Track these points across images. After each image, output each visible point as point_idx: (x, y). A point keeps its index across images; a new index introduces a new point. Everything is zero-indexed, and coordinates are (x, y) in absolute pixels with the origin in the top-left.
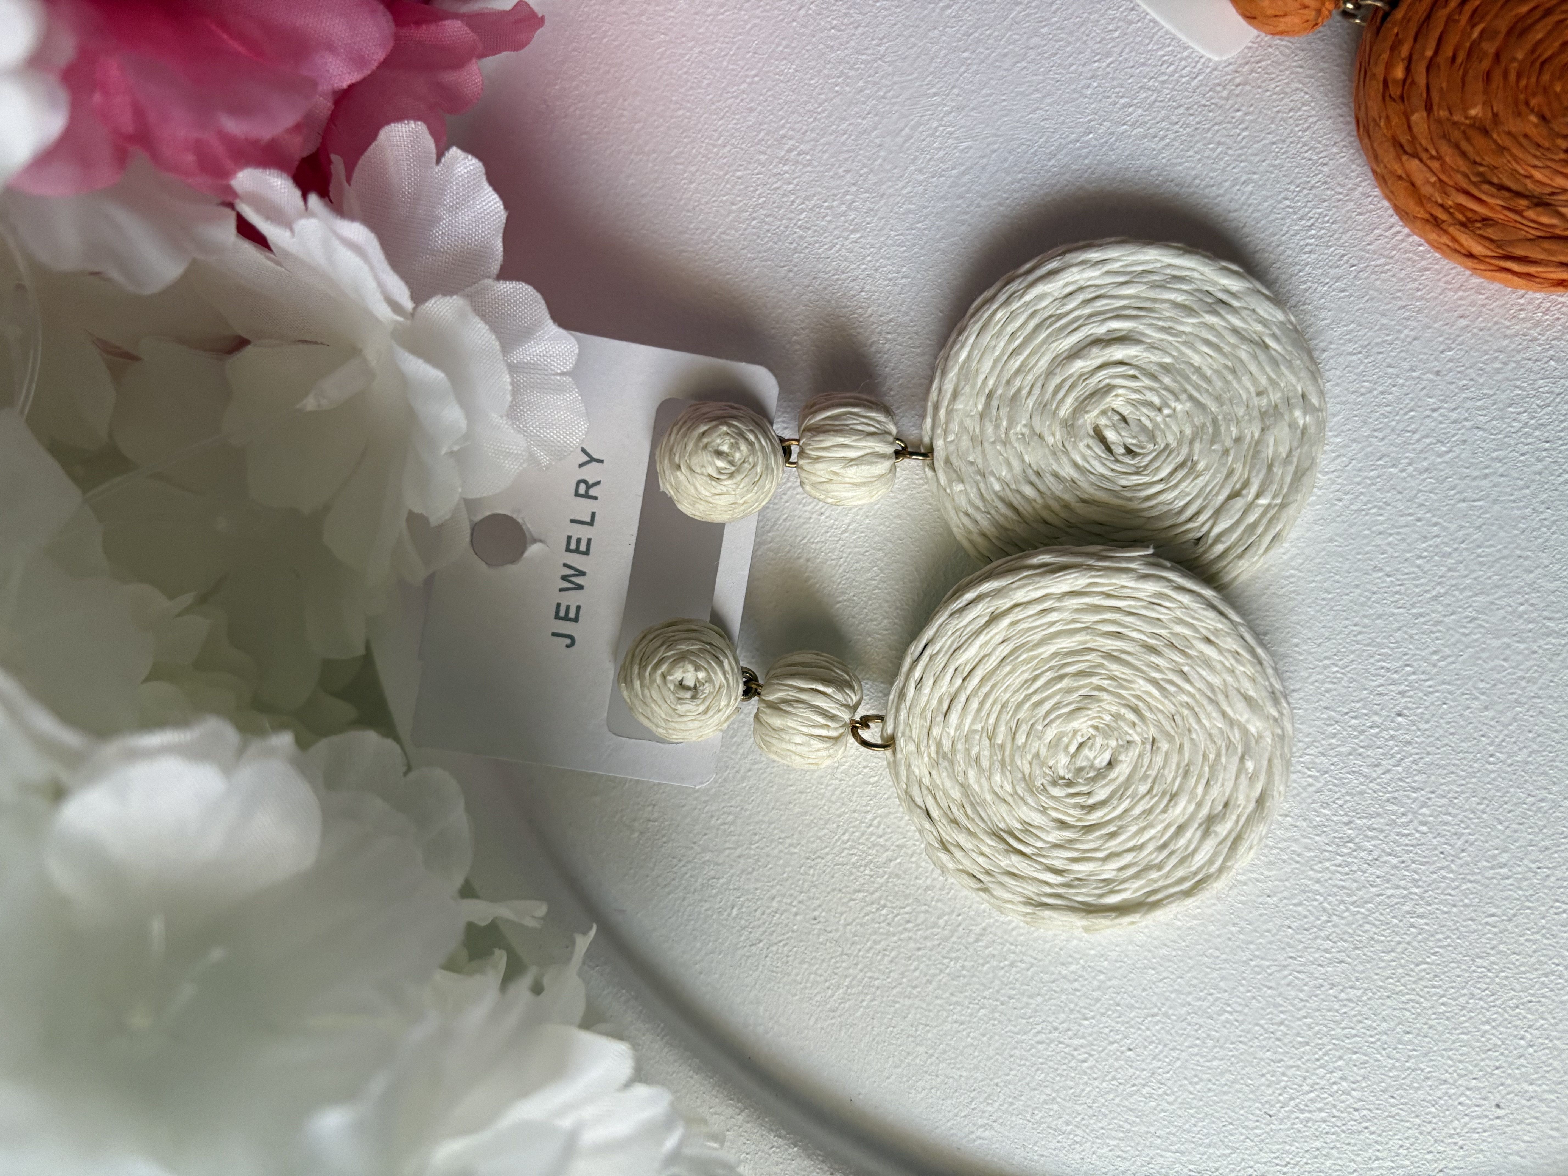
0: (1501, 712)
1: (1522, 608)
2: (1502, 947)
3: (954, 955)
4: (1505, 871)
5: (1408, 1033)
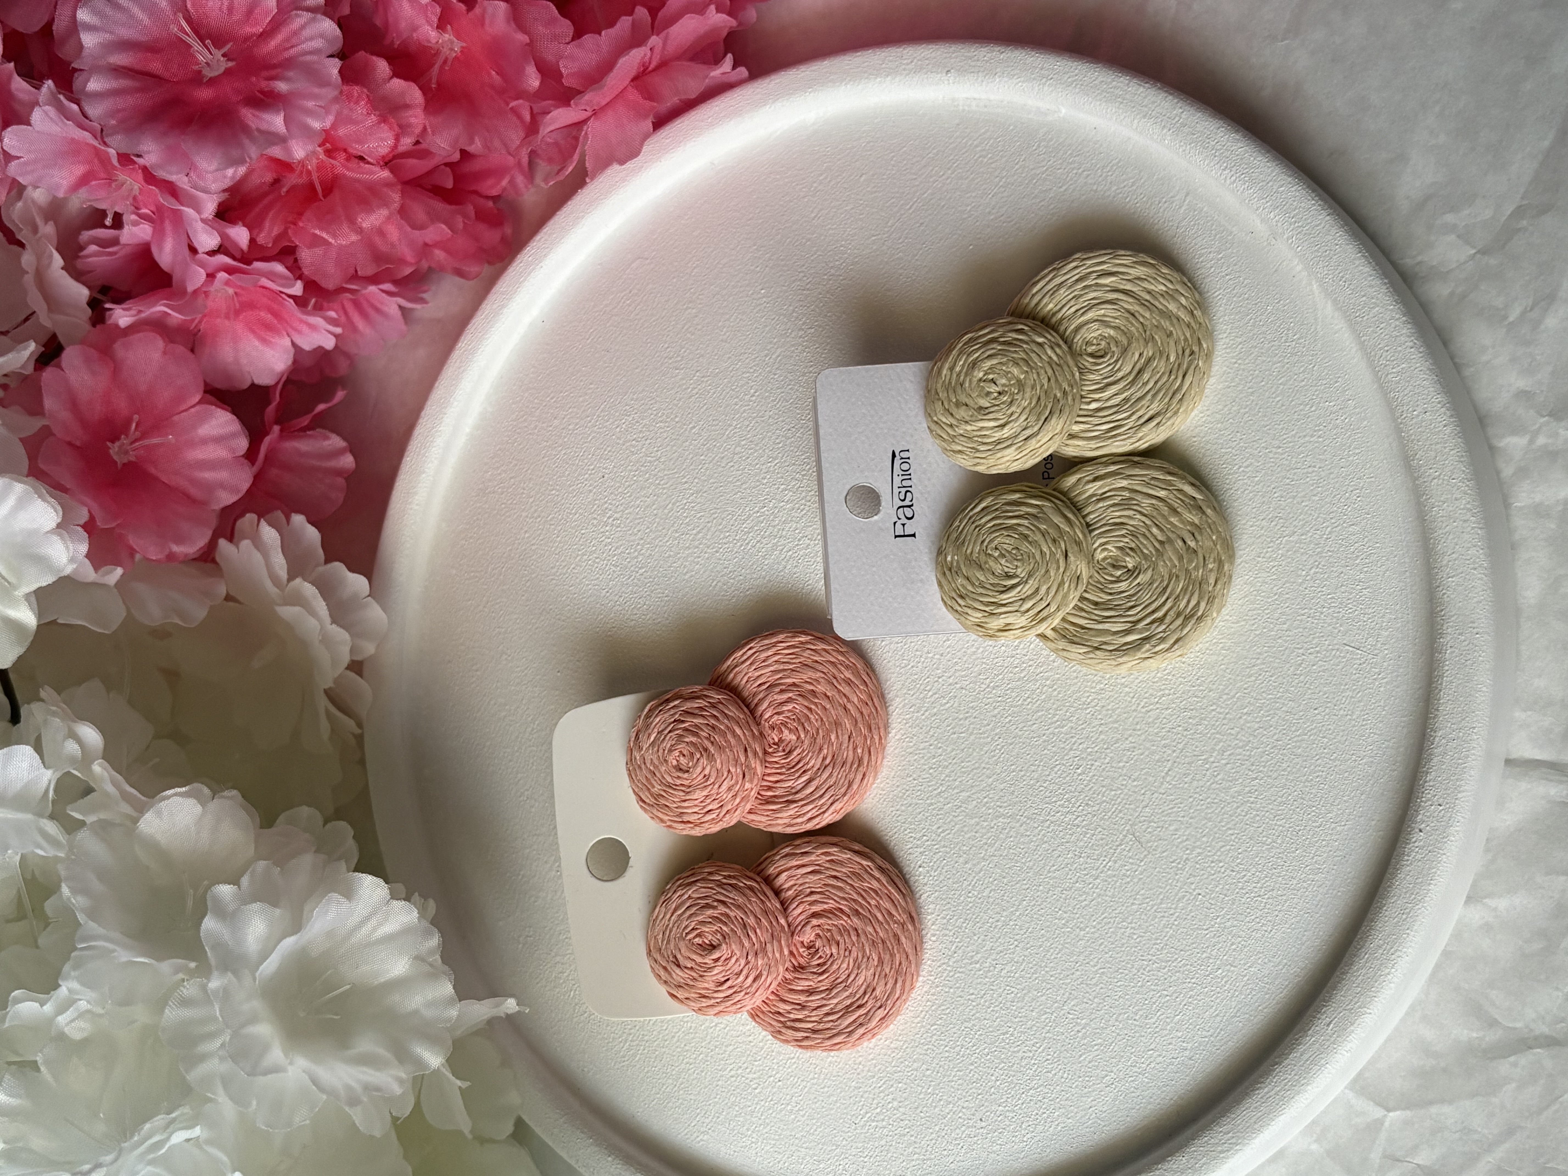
0: (974, 865)
1: (985, 800)
2: (978, 1015)
4: (978, 966)
5: (928, 1070)
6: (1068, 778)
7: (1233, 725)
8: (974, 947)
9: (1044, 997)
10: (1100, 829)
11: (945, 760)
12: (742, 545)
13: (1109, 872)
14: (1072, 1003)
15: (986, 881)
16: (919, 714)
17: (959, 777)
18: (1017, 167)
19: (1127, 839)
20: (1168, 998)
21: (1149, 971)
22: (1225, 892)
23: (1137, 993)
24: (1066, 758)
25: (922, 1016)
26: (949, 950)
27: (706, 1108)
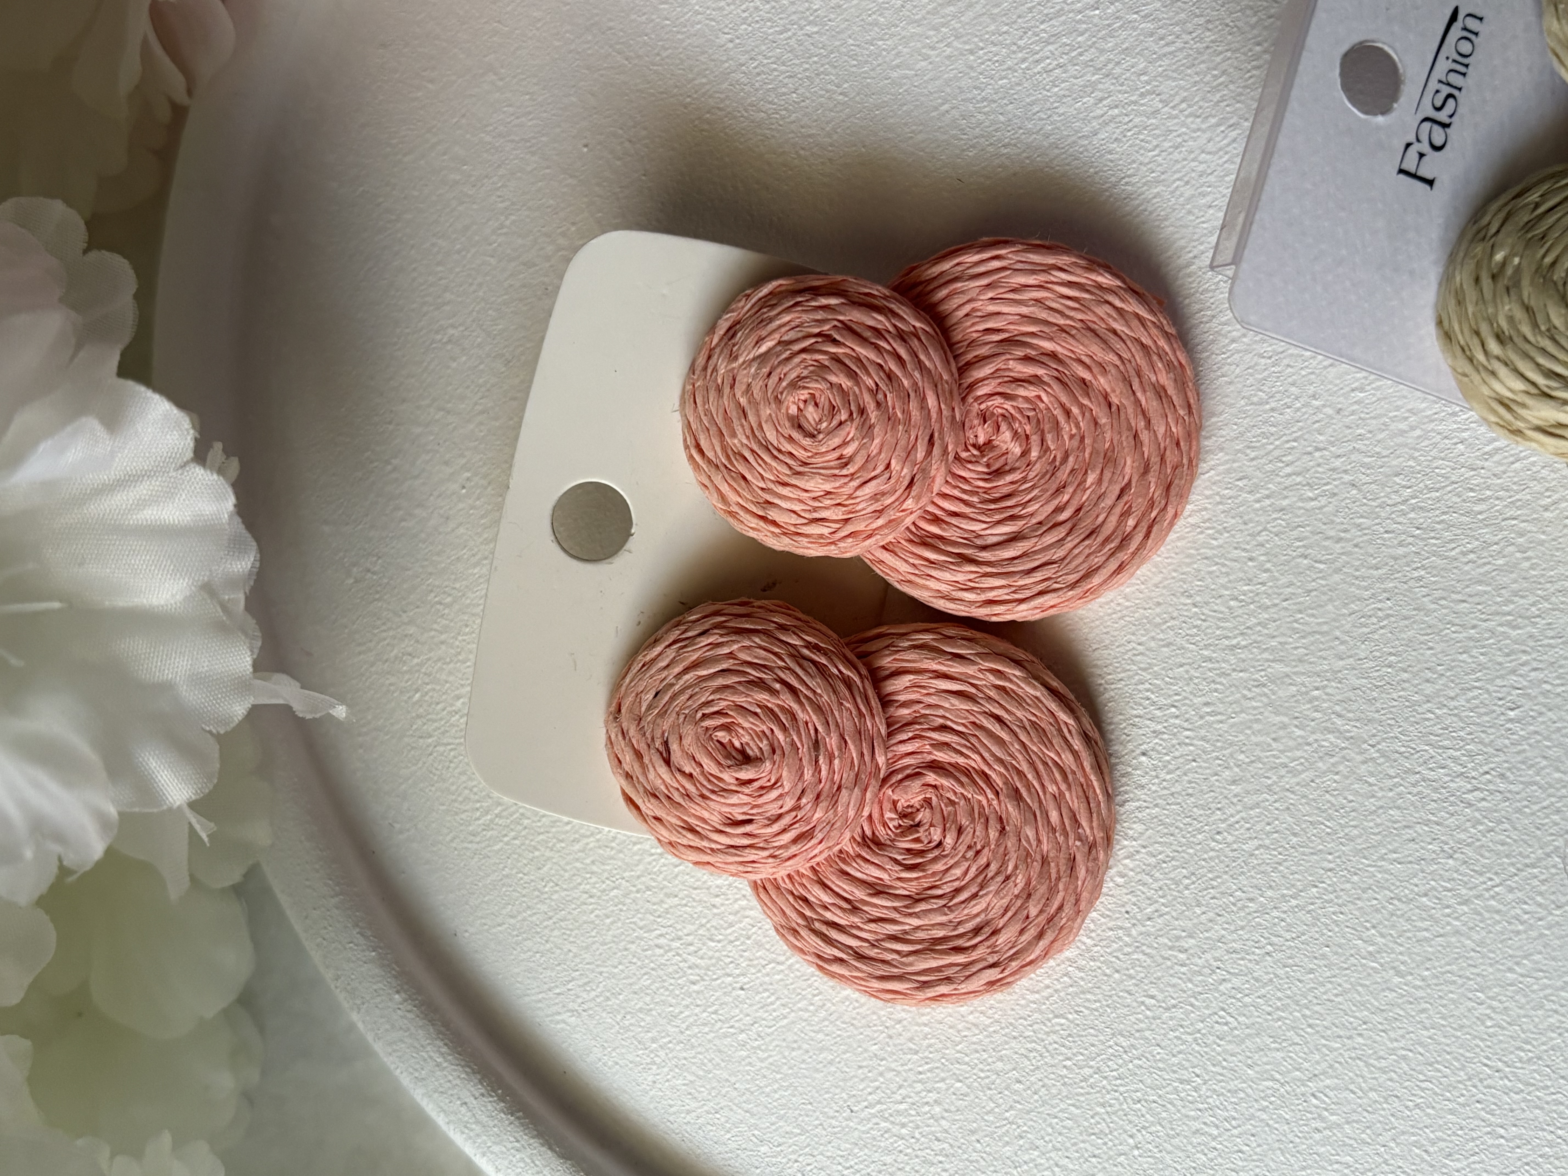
6: (1487, 718)
8: (1189, 924)
9: (1280, 1054)
10: (1507, 826)
11: (1269, 596)
12: (1024, 60)
13: (1493, 903)
14: (1328, 1082)
15: (1258, 827)
16: (1251, 498)
17: (1284, 635)
19: (1549, 862)
20: (1502, 1141)
21: (1489, 1087)
24: (1499, 682)
25: (1045, 994)
26: (1141, 910)
27: (592, 976)
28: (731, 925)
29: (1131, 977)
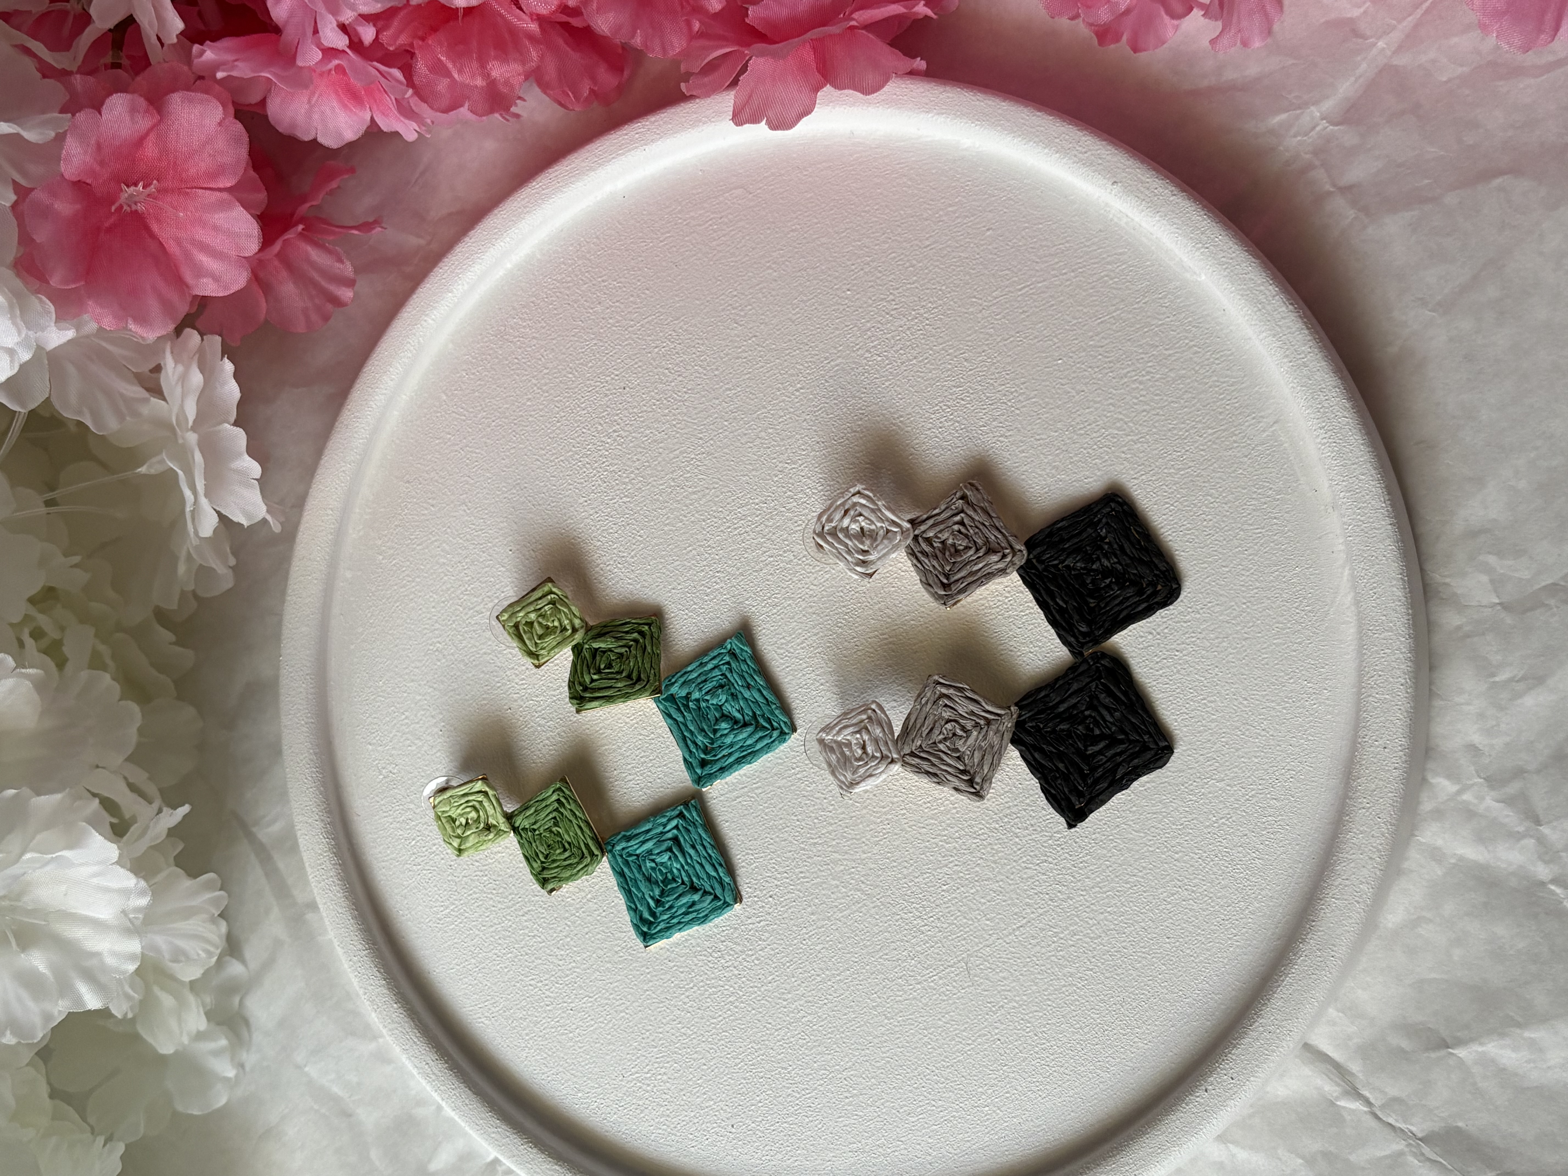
0: (819, 919)
1: (853, 870)
2: (767, 1042)
3: (508, 917)
4: (785, 1003)
5: (705, 1065)
6: (931, 889)
7: (1092, 915)
8: (788, 987)
9: (830, 1057)
10: (940, 945)
13: (932, 984)
15: (822, 938)
17: (839, 839)
18: (1136, 306)
19: (959, 965)
21: (929, 1080)
22: (1021, 1048)
23: (911, 1091)
24: (938, 871)
27: (497, 999)
28: (567, 976)
29: (760, 1012)
